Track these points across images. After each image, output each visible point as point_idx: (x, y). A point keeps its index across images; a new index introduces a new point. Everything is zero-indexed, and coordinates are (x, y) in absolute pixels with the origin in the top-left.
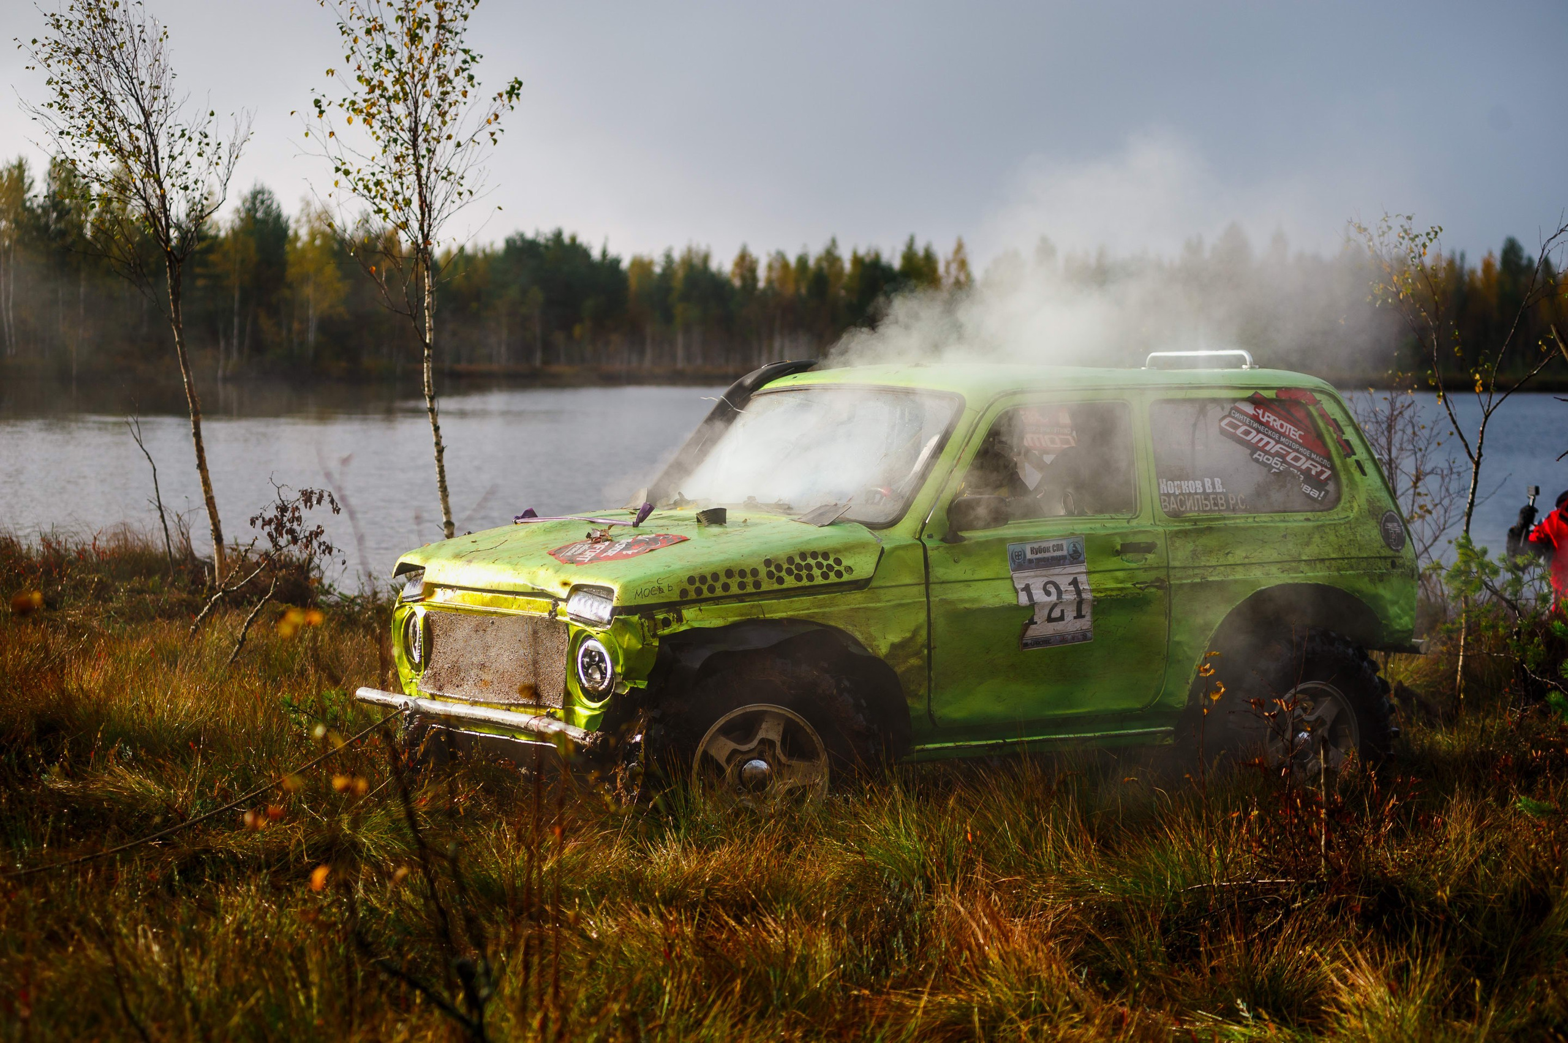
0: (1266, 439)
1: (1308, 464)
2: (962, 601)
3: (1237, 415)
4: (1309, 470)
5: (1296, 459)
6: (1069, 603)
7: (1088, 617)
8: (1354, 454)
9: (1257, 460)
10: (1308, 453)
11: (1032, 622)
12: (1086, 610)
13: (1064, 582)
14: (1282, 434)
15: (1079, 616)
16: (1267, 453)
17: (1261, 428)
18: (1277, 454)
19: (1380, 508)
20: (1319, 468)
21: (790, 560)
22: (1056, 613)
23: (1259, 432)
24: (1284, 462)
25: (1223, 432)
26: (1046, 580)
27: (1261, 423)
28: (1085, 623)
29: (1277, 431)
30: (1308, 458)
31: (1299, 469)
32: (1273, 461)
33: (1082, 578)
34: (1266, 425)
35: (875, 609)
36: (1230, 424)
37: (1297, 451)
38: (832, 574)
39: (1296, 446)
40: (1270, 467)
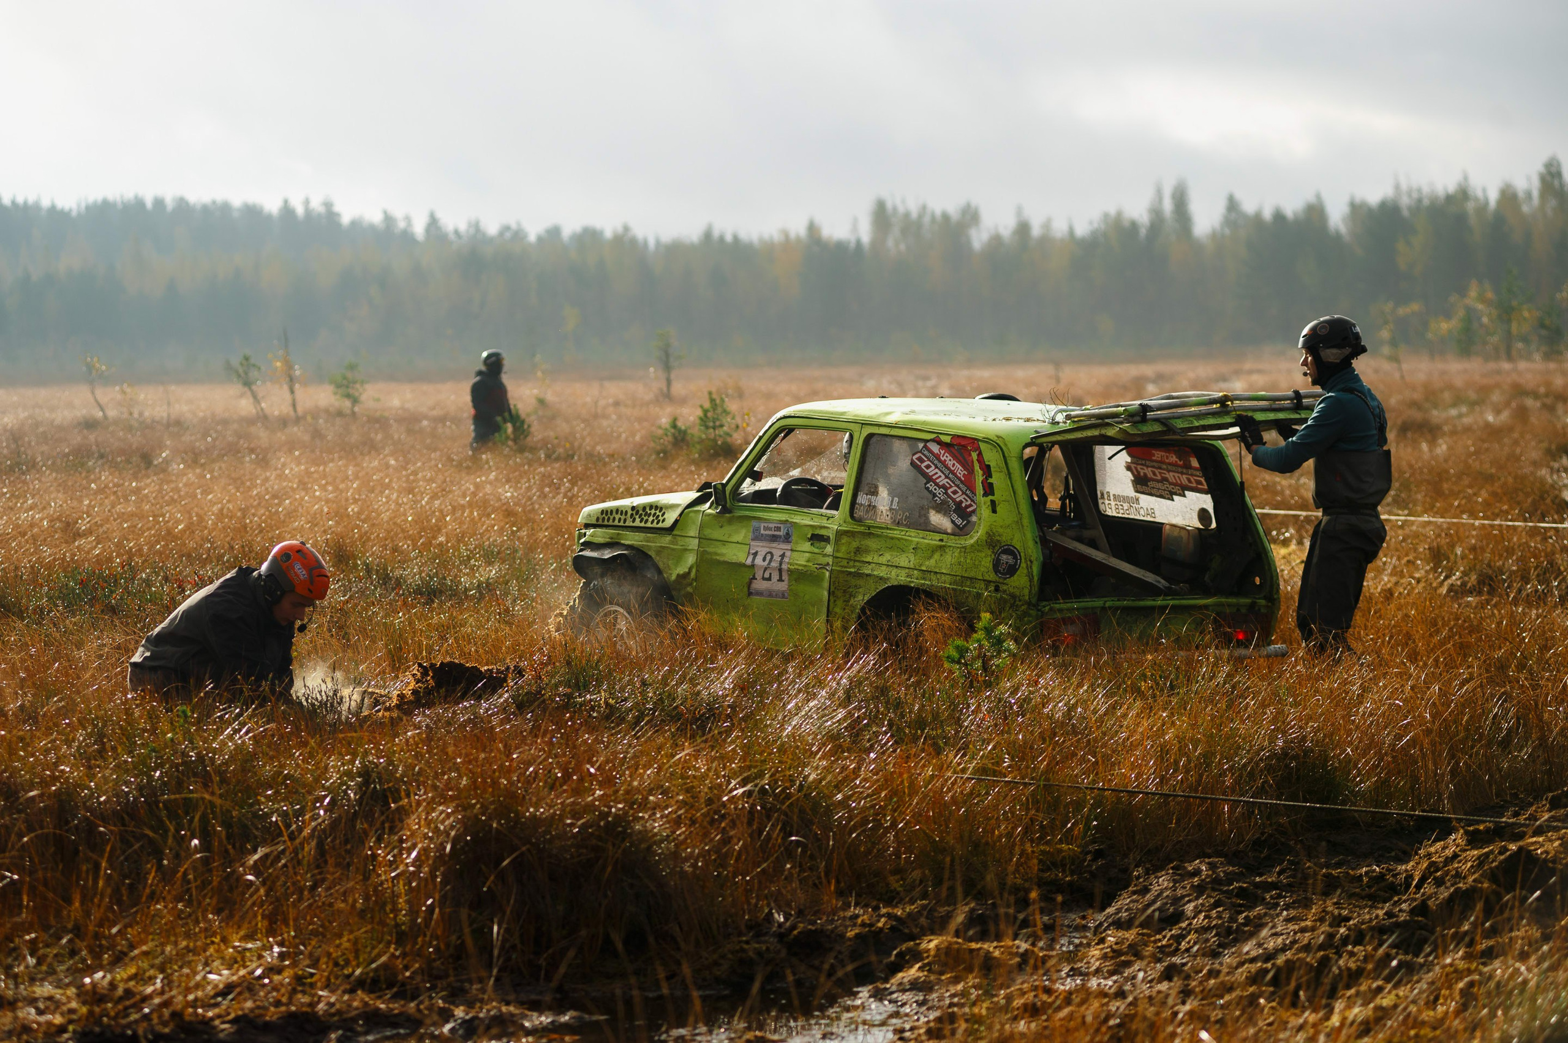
0: (940, 474)
1: (961, 498)
2: (716, 554)
3: (926, 452)
4: (961, 502)
5: (955, 492)
6: (774, 569)
7: (786, 582)
8: (993, 494)
9: (927, 489)
10: (964, 489)
11: (754, 578)
12: (785, 577)
13: (777, 554)
14: (952, 472)
15: (781, 580)
16: (937, 484)
17: (939, 465)
18: (943, 487)
19: (998, 541)
20: (969, 502)
21: (644, 509)
22: (767, 575)
23: (936, 467)
24: (946, 493)
25: (913, 463)
26: (768, 550)
27: (940, 461)
28: (783, 586)
29: (949, 469)
30: (964, 493)
31: (954, 500)
32: (939, 491)
33: (788, 553)
34: (944, 463)
35: (673, 550)
36: (920, 459)
37: (957, 486)
38: (638, 520)
39: (958, 482)
40: (934, 495)
